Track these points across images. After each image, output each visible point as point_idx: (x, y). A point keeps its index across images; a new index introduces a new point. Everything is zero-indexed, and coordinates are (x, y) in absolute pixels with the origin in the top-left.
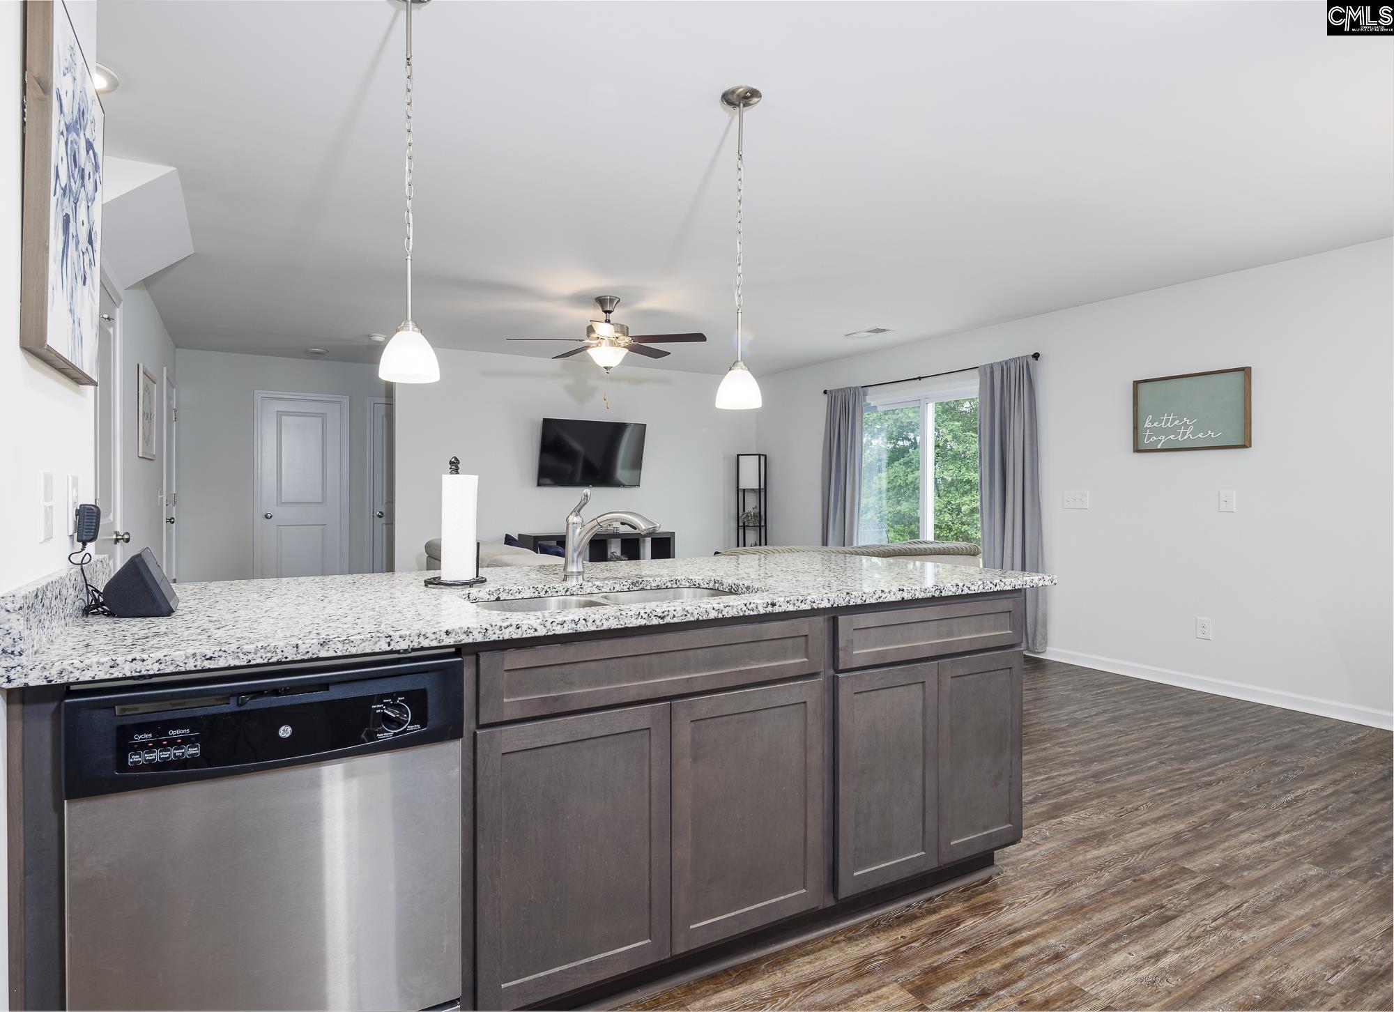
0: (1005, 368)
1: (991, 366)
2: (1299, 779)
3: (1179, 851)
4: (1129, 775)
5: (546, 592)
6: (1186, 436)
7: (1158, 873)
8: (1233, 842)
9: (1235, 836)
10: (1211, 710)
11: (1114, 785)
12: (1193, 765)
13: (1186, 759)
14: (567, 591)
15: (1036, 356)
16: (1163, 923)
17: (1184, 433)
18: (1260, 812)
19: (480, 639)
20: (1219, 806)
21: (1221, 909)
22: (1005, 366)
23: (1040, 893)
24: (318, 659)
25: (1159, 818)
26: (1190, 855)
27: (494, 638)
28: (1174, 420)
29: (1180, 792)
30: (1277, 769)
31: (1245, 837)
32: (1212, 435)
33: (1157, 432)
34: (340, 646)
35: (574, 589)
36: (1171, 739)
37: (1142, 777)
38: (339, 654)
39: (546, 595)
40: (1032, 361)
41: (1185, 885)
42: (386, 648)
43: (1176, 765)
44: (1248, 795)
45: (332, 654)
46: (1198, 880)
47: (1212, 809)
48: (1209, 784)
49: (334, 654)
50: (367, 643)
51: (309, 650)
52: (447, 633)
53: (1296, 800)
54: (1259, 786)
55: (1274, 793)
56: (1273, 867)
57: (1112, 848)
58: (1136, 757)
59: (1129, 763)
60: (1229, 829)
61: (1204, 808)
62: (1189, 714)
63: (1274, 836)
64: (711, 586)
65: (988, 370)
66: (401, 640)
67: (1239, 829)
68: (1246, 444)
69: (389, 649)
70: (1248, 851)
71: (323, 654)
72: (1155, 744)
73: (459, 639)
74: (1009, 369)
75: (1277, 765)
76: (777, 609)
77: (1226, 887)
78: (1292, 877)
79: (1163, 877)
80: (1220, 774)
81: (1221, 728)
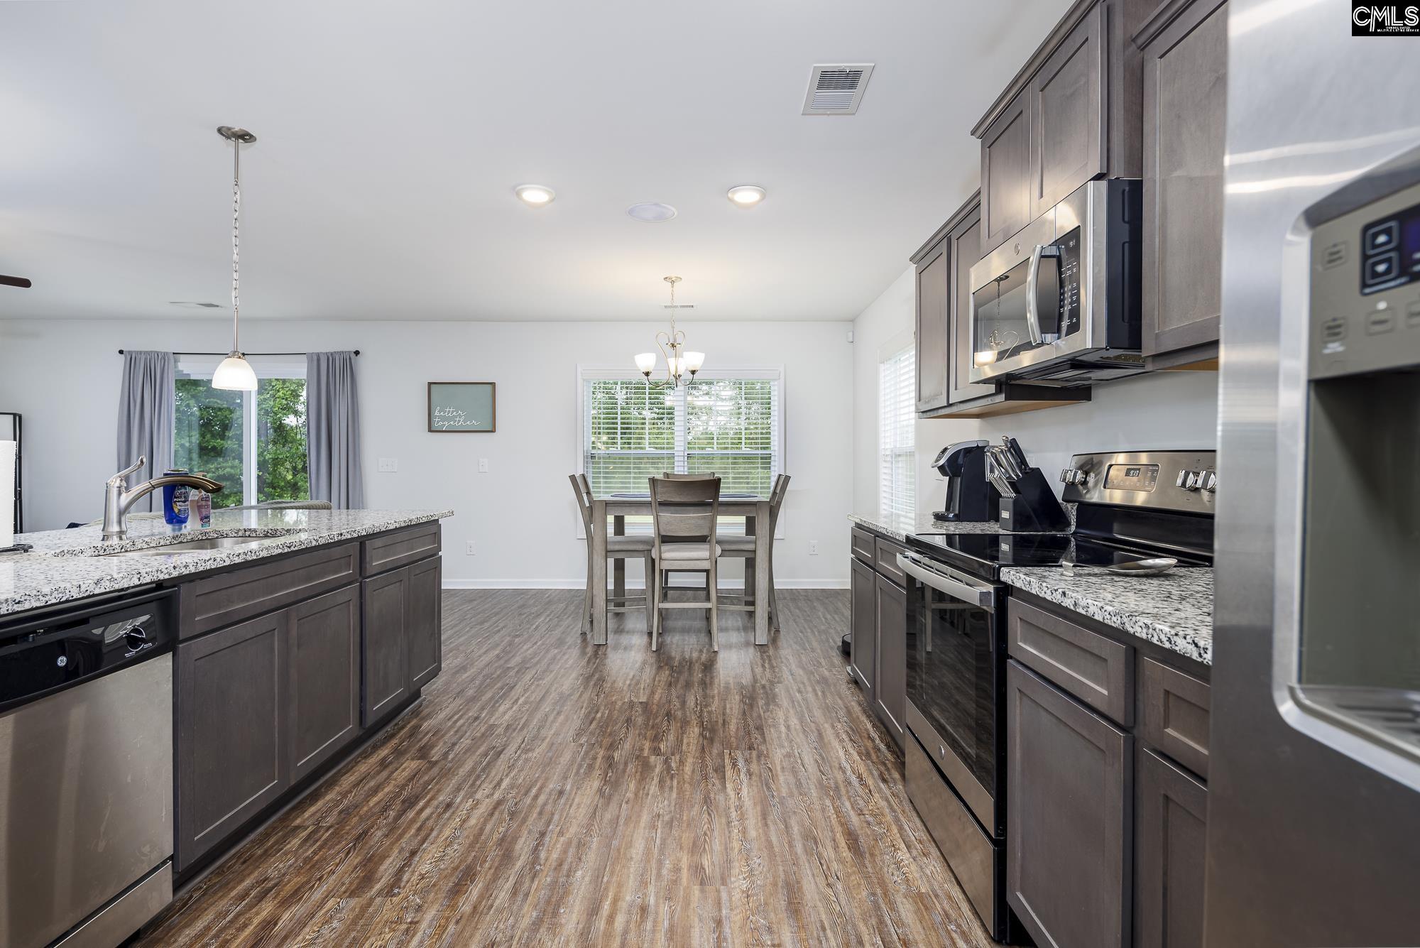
0: (331, 358)
1: (318, 355)
2: (534, 618)
3: (502, 662)
4: (459, 638)
5: (105, 550)
6: (460, 423)
7: (498, 673)
8: (522, 650)
9: (521, 648)
10: (481, 597)
11: (454, 644)
12: (487, 625)
13: (482, 623)
14: (122, 549)
15: (357, 353)
16: (511, 690)
17: (459, 421)
18: (526, 636)
19: (193, 570)
20: (508, 638)
21: (530, 676)
22: (331, 357)
23: (452, 700)
24: (94, 595)
25: (486, 651)
26: (507, 662)
27: (201, 569)
28: (453, 412)
29: (488, 638)
30: (524, 616)
31: (525, 647)
32: (474, 424)
33: (444, 419)
34: (108, 583)
35: (128, 546)
36: (469, 616)
37: (466, 637)
38: (108, 590)
39: (105, 553)
40: (353, 356)
41: (512, 673)
42: (137, 582)
43: (479, 627)
44: (517, 631)
45: (103, 590)
46: (516, 670)
47: (506, 641)
48: (499, 631)
49: (104, 591)
50: (126, 579)
51: (88, 588)
52: (175, 568)
53: (537, 627)
54: (520, 626)
55: (528, 626)
56: (542, 654)
57: (472, 671)
58: (457, 628)
59: (455, 633)
60: (518, 646)
61: (503, 641)
62: (471, 601)
63: (536, 643)
64: (240, 534)
65: (315, 358)
66: (146, 575)
67: (521, 646)
68: (493, 431)
69: (139, 583)
70: (529, 652)
71: (97, 592)
72: (462, 620)
73: (181, 572)
74: (334, 360)
75: (524, 614)
76: (343, 538)
77: (528, 668)
78: (549, 656)
79: (501, 674)
80: (501, 625)
81: (490, 604)
